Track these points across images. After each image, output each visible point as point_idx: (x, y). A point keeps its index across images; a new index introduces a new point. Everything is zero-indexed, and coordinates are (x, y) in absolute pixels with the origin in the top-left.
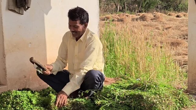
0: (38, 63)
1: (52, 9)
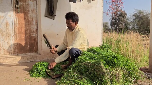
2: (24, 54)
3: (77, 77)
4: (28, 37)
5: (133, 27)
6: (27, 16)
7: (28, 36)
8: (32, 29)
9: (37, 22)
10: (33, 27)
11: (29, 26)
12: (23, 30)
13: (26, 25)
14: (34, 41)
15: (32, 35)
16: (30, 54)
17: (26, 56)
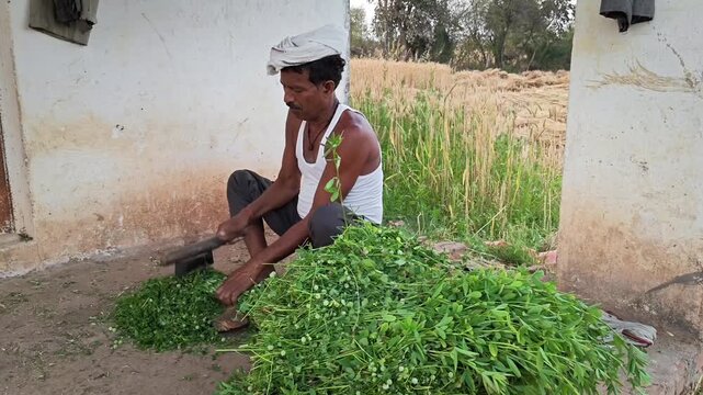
5: (474, 36)
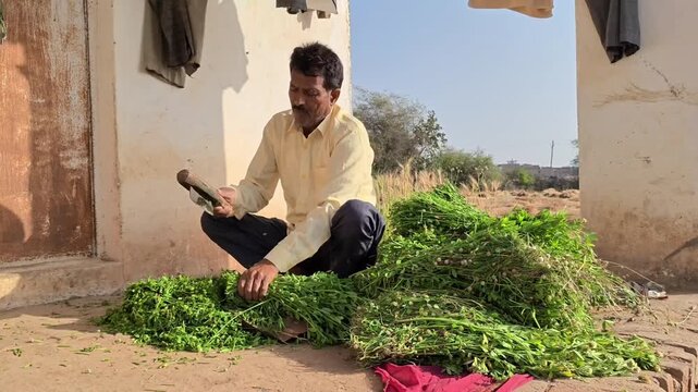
0: (203, 188)
1: (248, 82)
2: (25, 263)
3: (436, 306)
4: (43, 173)
6: (42, 63)
7: (43, 167)
8: (64, 128)
9: (87, 95)
10: (71, 121)
11: (50, 115)
12: (22, 131)
13: (34, 108)
14: (74, 191)
15: (63, 163)
16: (55, 259)
17: (49, 271)
